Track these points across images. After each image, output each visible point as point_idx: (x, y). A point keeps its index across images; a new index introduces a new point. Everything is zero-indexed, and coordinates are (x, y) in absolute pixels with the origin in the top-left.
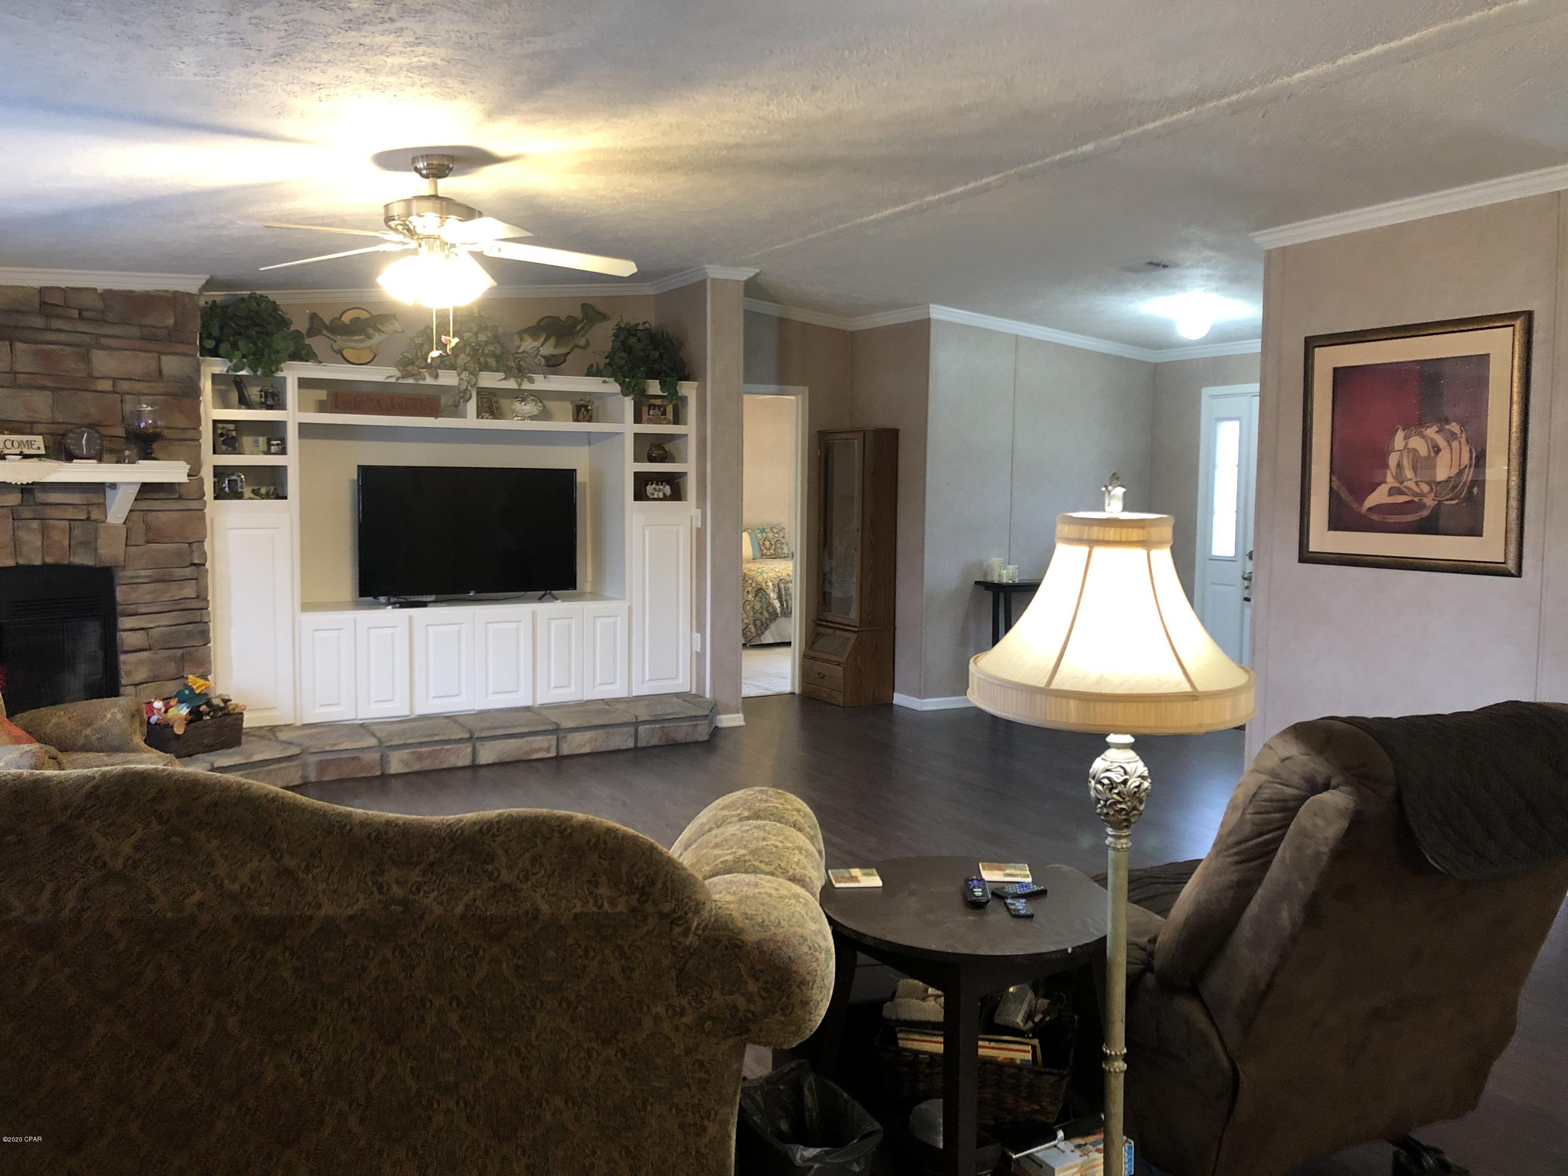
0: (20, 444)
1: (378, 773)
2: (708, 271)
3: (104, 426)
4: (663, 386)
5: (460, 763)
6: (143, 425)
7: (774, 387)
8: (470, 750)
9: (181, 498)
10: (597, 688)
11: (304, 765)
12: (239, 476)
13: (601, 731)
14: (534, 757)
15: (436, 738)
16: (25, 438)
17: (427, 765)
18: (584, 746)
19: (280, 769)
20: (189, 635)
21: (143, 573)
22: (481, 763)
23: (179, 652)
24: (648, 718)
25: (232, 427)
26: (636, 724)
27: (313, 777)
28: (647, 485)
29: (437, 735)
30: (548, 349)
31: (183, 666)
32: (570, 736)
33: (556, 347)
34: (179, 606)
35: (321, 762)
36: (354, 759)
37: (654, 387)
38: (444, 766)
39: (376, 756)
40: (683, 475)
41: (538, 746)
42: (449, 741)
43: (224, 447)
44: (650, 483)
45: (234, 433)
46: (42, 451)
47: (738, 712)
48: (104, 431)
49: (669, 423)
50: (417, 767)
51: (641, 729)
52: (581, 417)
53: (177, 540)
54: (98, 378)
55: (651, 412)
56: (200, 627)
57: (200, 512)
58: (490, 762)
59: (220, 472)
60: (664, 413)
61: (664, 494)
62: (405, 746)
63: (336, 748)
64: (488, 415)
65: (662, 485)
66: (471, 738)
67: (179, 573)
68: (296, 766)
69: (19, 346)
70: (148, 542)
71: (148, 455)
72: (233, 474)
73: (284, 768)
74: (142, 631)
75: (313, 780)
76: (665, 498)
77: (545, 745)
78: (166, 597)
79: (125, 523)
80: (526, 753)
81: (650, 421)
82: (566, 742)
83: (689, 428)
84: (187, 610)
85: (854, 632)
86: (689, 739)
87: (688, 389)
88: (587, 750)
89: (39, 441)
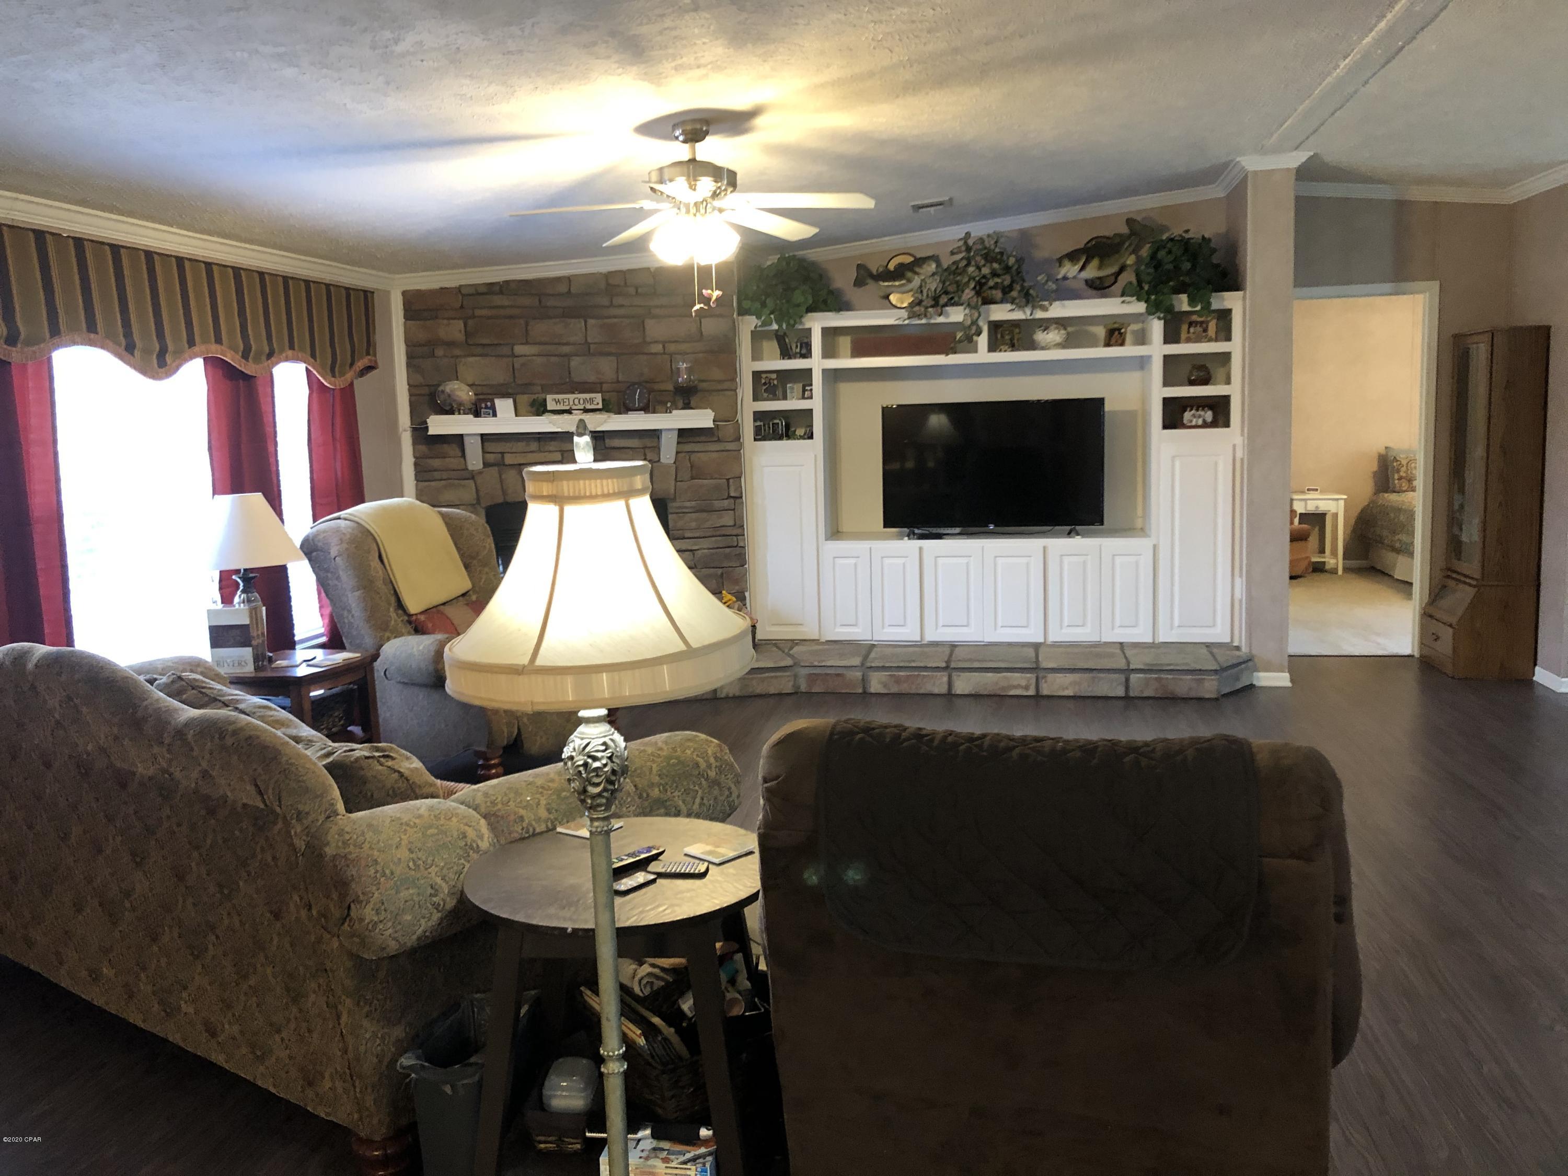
0: (585, 400)
1: (860, 691)
2: (1243, 164)
3: (658, 382)
4: (1192, 302)
5: (936, 691)
6: (680, 380)
7: (1388, 287)
8: (945, 679)
9: (719, 440)
10: (1117, 631)
11: (796, 676)
12: (780, 420)
13: (1087, 676)
14: (1012, 693)
15: (914, 664)
16: (588, 396)
17: (904, 688)
18: (1067, 688)
19: (772, 677)
20: (727, 557)
21: (688, 504)
22: (957, 693)
23: (720, 571)
24: (1142, 667)
25: (774, 376)
26: (1127, 672)
27: (803, 688)
28: (1185, 411)
29: (914, 661)
30: (1091, 272)
31: (723, 583)
32: (1051, 676)
33: (1100, 268)
34: (718, 532)
35: (811, 674)
36: (838, 675)
37: (1183, 303)
38: (922, 691)
39: (859, 674)
40: (1226, 399)
41: (1015, 683)
42: (925, 668)
43: (765, 395)
44: (1189, 409)
45: (775, 382)
46: (600, 406)
47: (1283, 671)
48: (656, 387)
49: (1210, 340)
50: (895, 689)
51: (1134, 677)
52: (1113, 341)
53: (717, 476)
54: (651, 343)
55: (1192, 330)
56: (738, 550)
57: (736, 453)
58: (966, 692)
59: (759, 416)
60: (1205, 330)
61: (1204, 421)
62: (884, 668)
63: (823, 664)
64: (1007, 347)
65: (1203, 410)
66: (947, 668)
67: (718, 504)
68: (788, 676)
69: (591, 322)
70: (692, 478)
71: (687, 406)
72: (775, 418)
73: (776, 677)
74: (688, 553)
75: (804, 691)
76: (1205, 425)
77: (1024, 683)
78: (708, 524)
79: (675, 463)
80: (1003, 688)
81: (1188, 340)
82: (1046, 682)
83: (1235, 346)
84: (724, 535)
85: (1470, 585)
86: (1193, 694)
87: (1230, 300)
88: (1069, 692)
89: (598, 397)
